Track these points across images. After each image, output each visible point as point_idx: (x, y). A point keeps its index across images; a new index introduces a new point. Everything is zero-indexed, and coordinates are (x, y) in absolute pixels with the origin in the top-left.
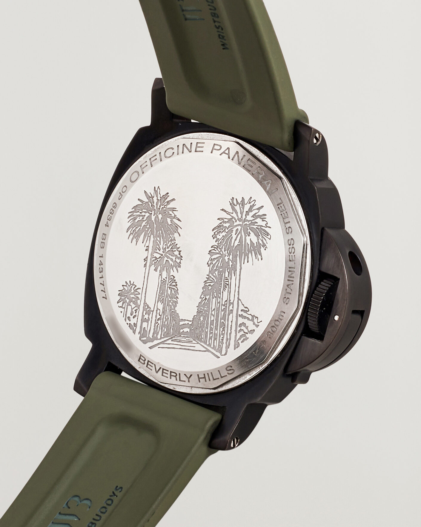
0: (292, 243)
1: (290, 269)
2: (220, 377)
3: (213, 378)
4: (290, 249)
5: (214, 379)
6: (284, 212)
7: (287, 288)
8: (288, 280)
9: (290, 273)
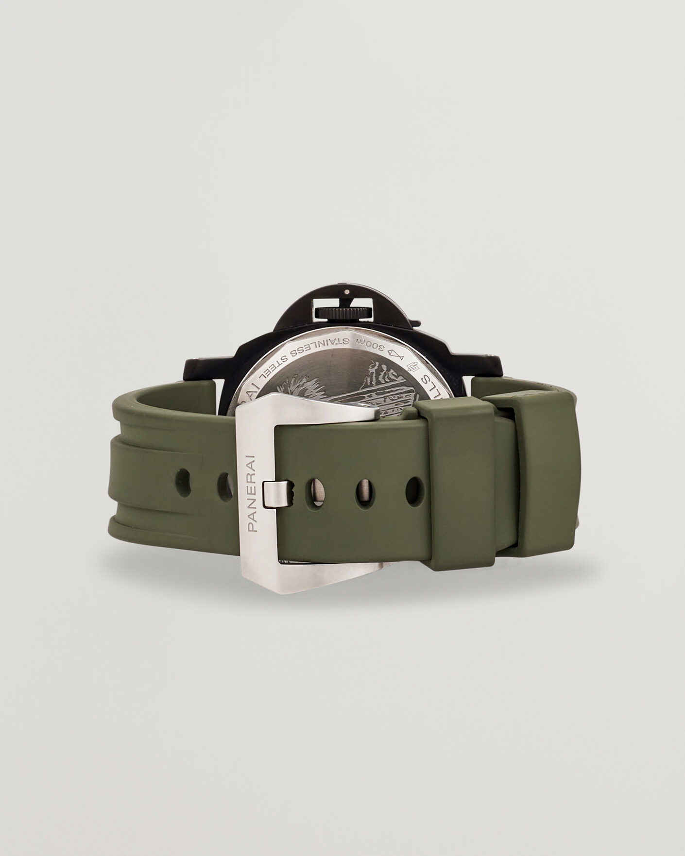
0: (295, 352)
1: (318, 346)
2: (436, 388)
3: (438, 395)
4: (300, 352)
5: (440, 394)
6: (270, 369)
7: (335, 343)
8: (328, 345)
9: (320, 344)
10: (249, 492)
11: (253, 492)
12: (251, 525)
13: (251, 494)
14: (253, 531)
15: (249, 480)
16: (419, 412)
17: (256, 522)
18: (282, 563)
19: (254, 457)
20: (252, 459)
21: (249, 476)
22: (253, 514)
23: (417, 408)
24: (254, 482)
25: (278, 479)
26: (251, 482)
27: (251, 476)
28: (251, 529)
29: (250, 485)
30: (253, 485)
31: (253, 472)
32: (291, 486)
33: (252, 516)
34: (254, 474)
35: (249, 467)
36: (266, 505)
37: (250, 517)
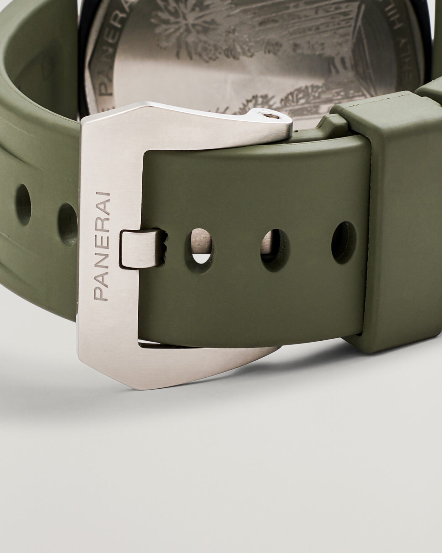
10: (99, 243)
11: (105, 244)
12: (98, 291)
13: (101, 246)
14: (101, 299)
15: (99, 227)
16: (349, 124)
17: (107, 286)
18: (143, 346)
19: (108, 194)
20: (106, 198)
21: (99, 222)
22: (102, 275)
23: (346, 119)
24: (108, 231)
25: (144, 228)
26: (102, 230)
27: (103, 221)
28: (98, 295)
29: (100, 234)
30: (105, 235)
31: (107, 216)
32: (162, 238)
33: (100, 279)
34: (108, 219)
35: (101, 209)
36: (124, 264)
37: (98, 279)
